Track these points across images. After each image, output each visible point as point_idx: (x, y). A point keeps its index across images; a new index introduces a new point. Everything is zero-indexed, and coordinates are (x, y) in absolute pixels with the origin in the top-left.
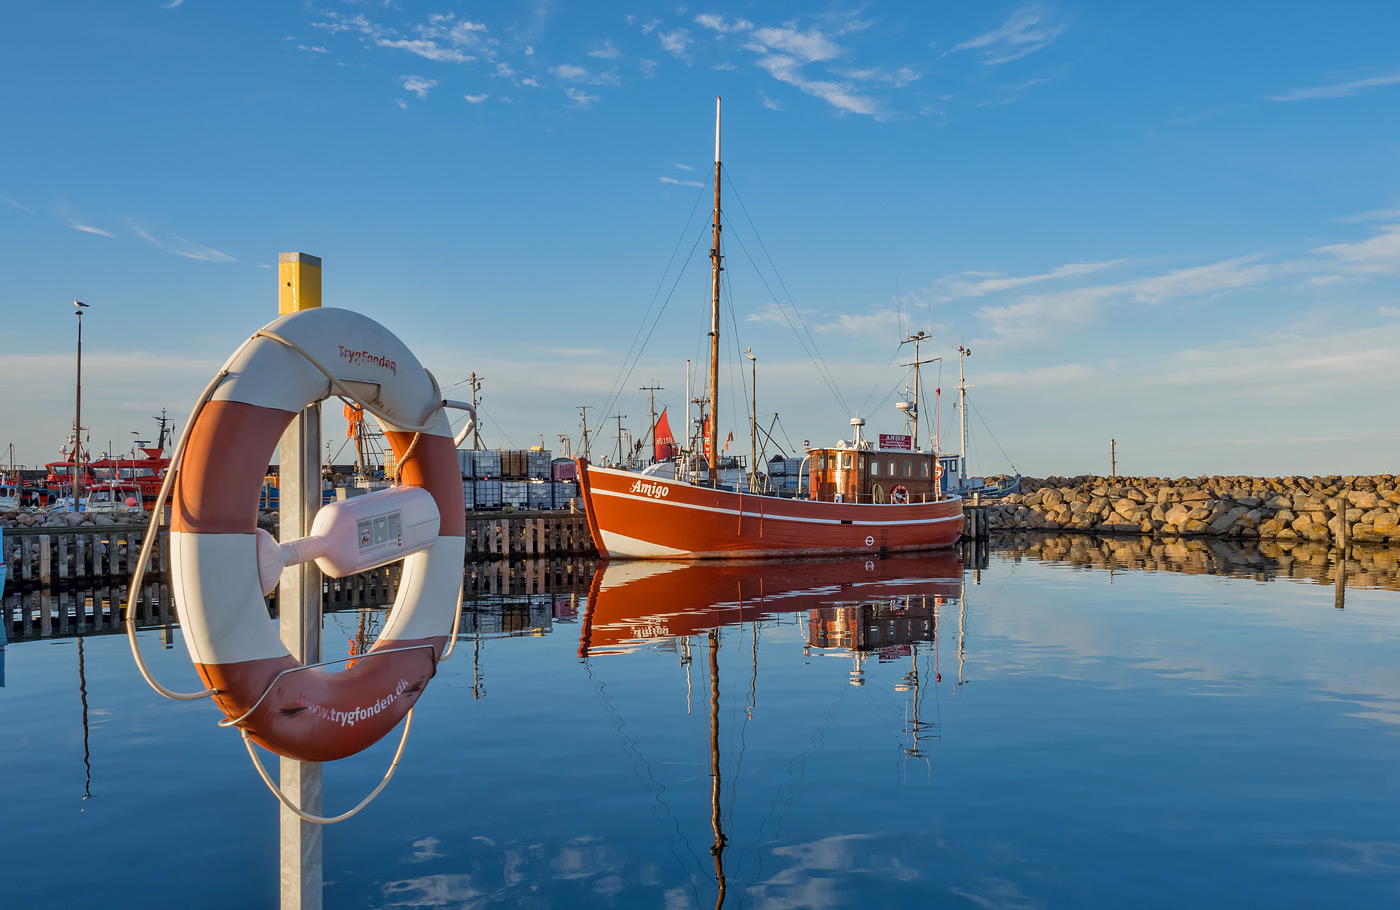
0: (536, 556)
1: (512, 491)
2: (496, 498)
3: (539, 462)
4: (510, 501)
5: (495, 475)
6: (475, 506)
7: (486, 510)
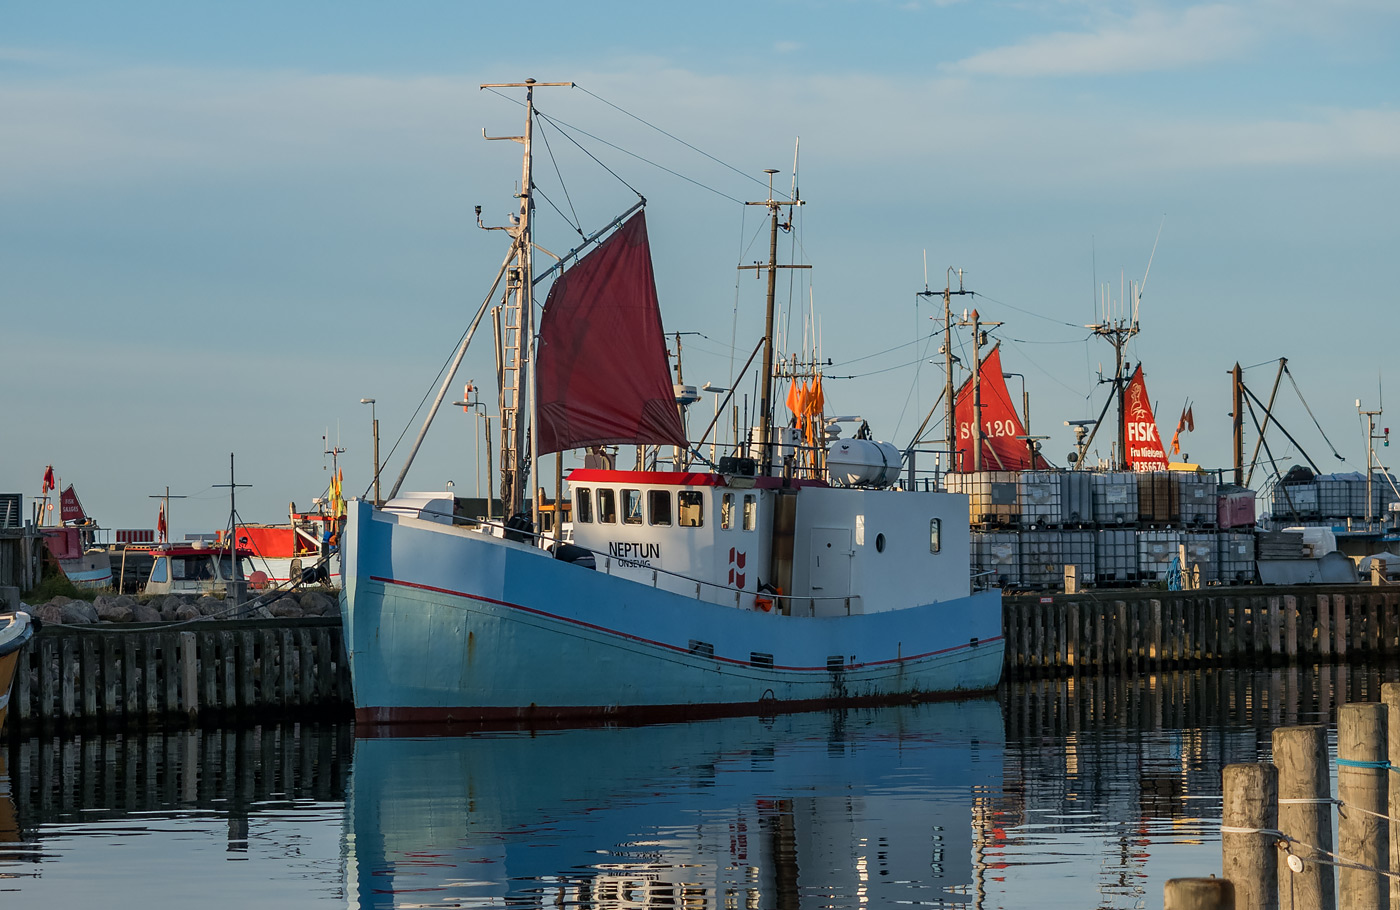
0: (1334, 659)
1: (1158, 549)
2: (1132, 562)
3: (1199, 494)
4: (1153, 568)
5: (1130, 518)
6: (1096, 579)
7: (1116, 585)
